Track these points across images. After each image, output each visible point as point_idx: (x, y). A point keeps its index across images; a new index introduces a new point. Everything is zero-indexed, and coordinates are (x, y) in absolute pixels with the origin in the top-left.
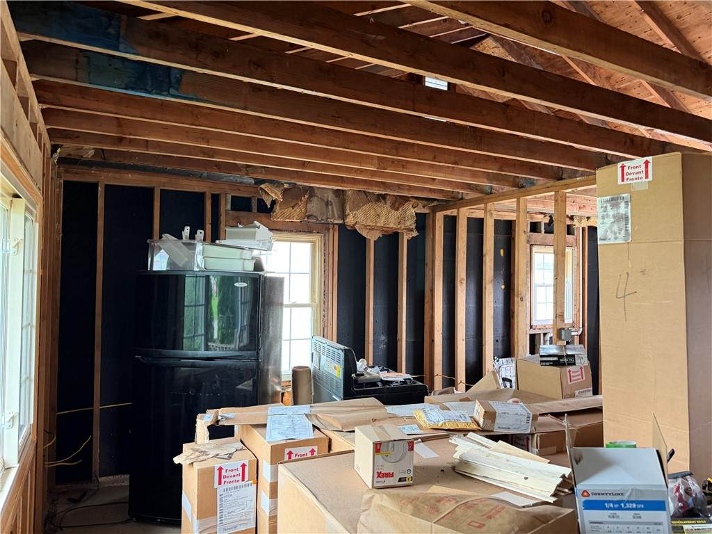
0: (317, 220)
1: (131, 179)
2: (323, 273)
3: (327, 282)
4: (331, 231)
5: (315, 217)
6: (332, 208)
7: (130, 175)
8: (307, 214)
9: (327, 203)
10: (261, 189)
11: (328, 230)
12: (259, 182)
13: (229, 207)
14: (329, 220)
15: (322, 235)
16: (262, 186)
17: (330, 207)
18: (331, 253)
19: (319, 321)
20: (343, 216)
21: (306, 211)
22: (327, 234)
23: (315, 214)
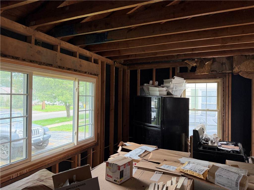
0: (217, 72)
1: (147, 67)
2: (222, 96)
3: (225, 100)
4: (227, 77)
5: (215, 71)
6: (225, 66)
7: (146, 66)
8: (211, 70)
9: (222, 64)
10: (186, 63)
11: (225, 76)
12: (184, 60)
13: (178, 71)
14: (223, 72)
15: (222, 79)
16: (185, 61)
17: (224, 66)
18: (227, 87)
19: (221, 118)
20: (232, 68)
21: (211, 69)
22: (225, 79)
23: (216, 70)
